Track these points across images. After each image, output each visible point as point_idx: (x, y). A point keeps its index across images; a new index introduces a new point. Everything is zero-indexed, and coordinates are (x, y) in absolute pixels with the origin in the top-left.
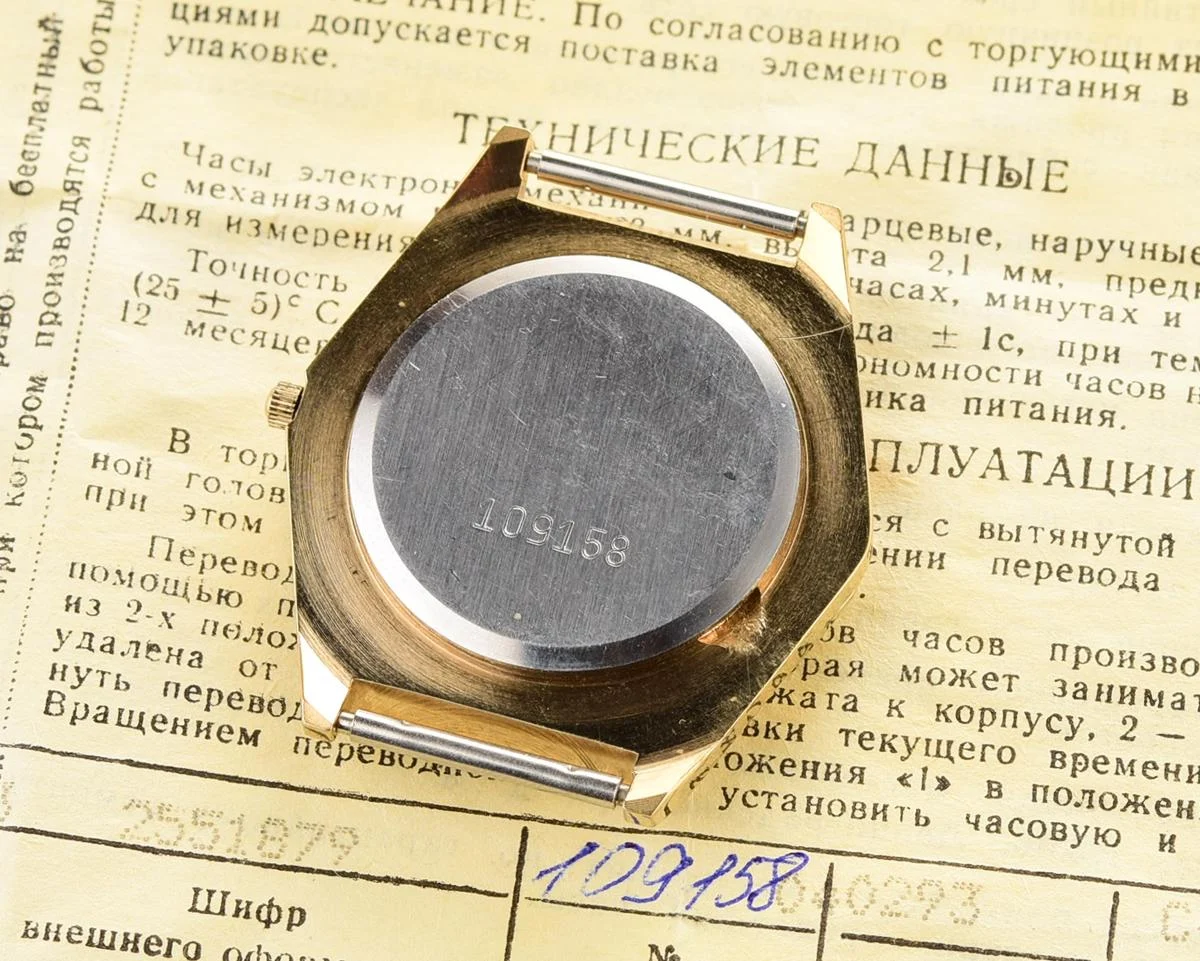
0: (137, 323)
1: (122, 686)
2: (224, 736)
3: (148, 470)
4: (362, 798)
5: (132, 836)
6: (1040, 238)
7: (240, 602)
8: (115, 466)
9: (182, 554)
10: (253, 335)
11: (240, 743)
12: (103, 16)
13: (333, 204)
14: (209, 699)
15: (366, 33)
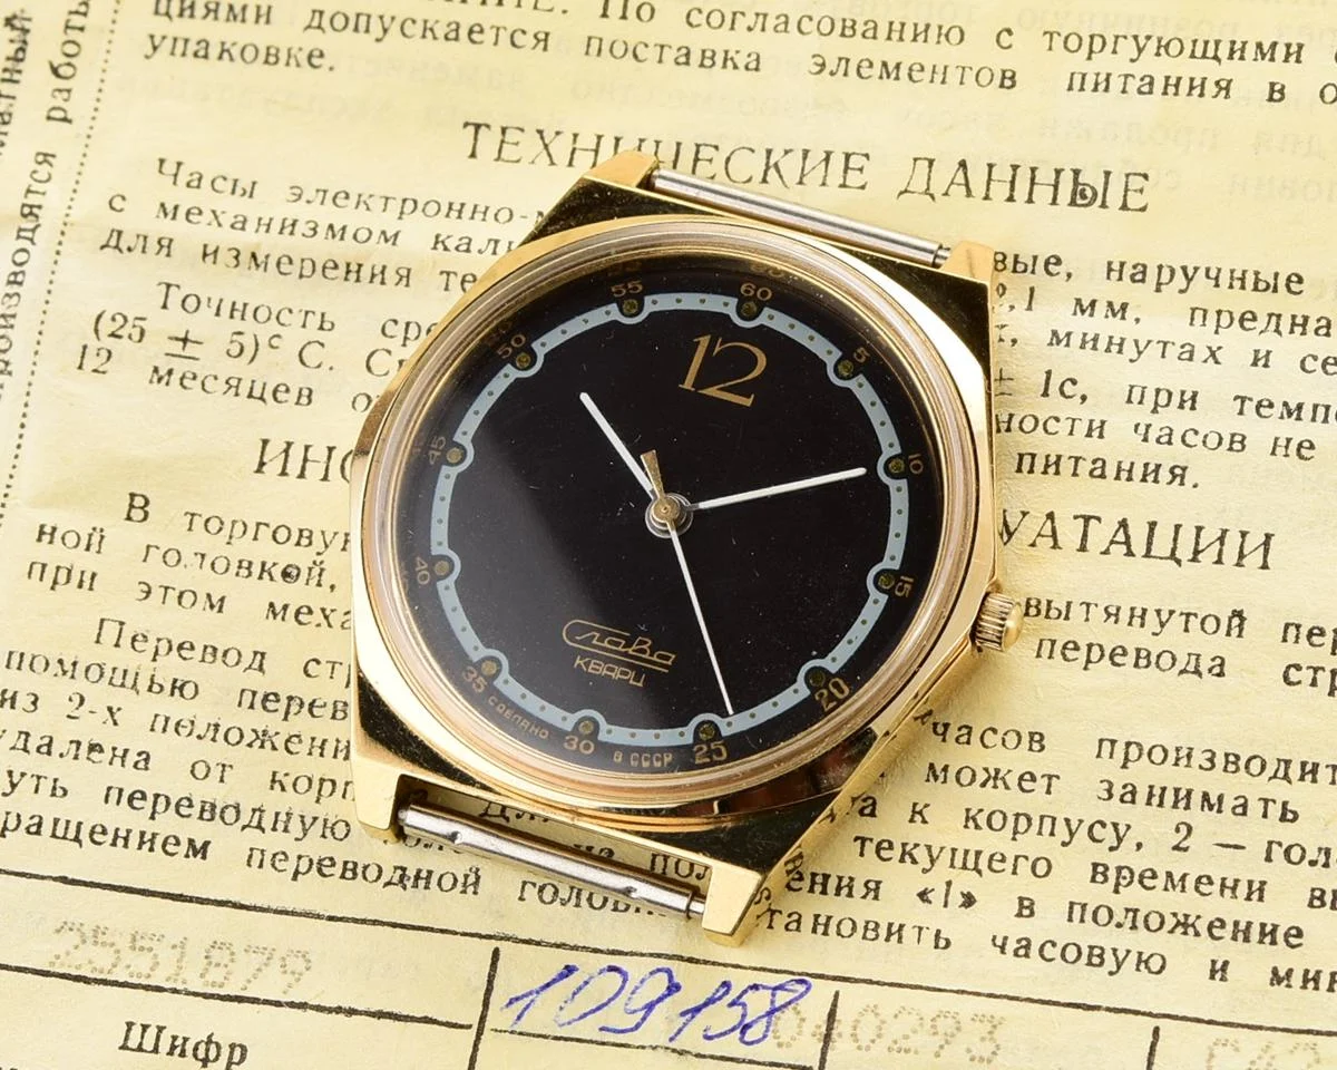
0: (95, 371)
1: (59, 792)
2: (170, 848)
3: (100, 542)
4: (319, 917)
5: (62, 965)
6: (1116, 266)
7: (197, 692)
8: (63, 538)
9: (134, 639)
10: (227, 382)
11: (187, 856)
12: (77, 13)
13: (322, 230)
14: (154, 806)
15: (367, 31)
